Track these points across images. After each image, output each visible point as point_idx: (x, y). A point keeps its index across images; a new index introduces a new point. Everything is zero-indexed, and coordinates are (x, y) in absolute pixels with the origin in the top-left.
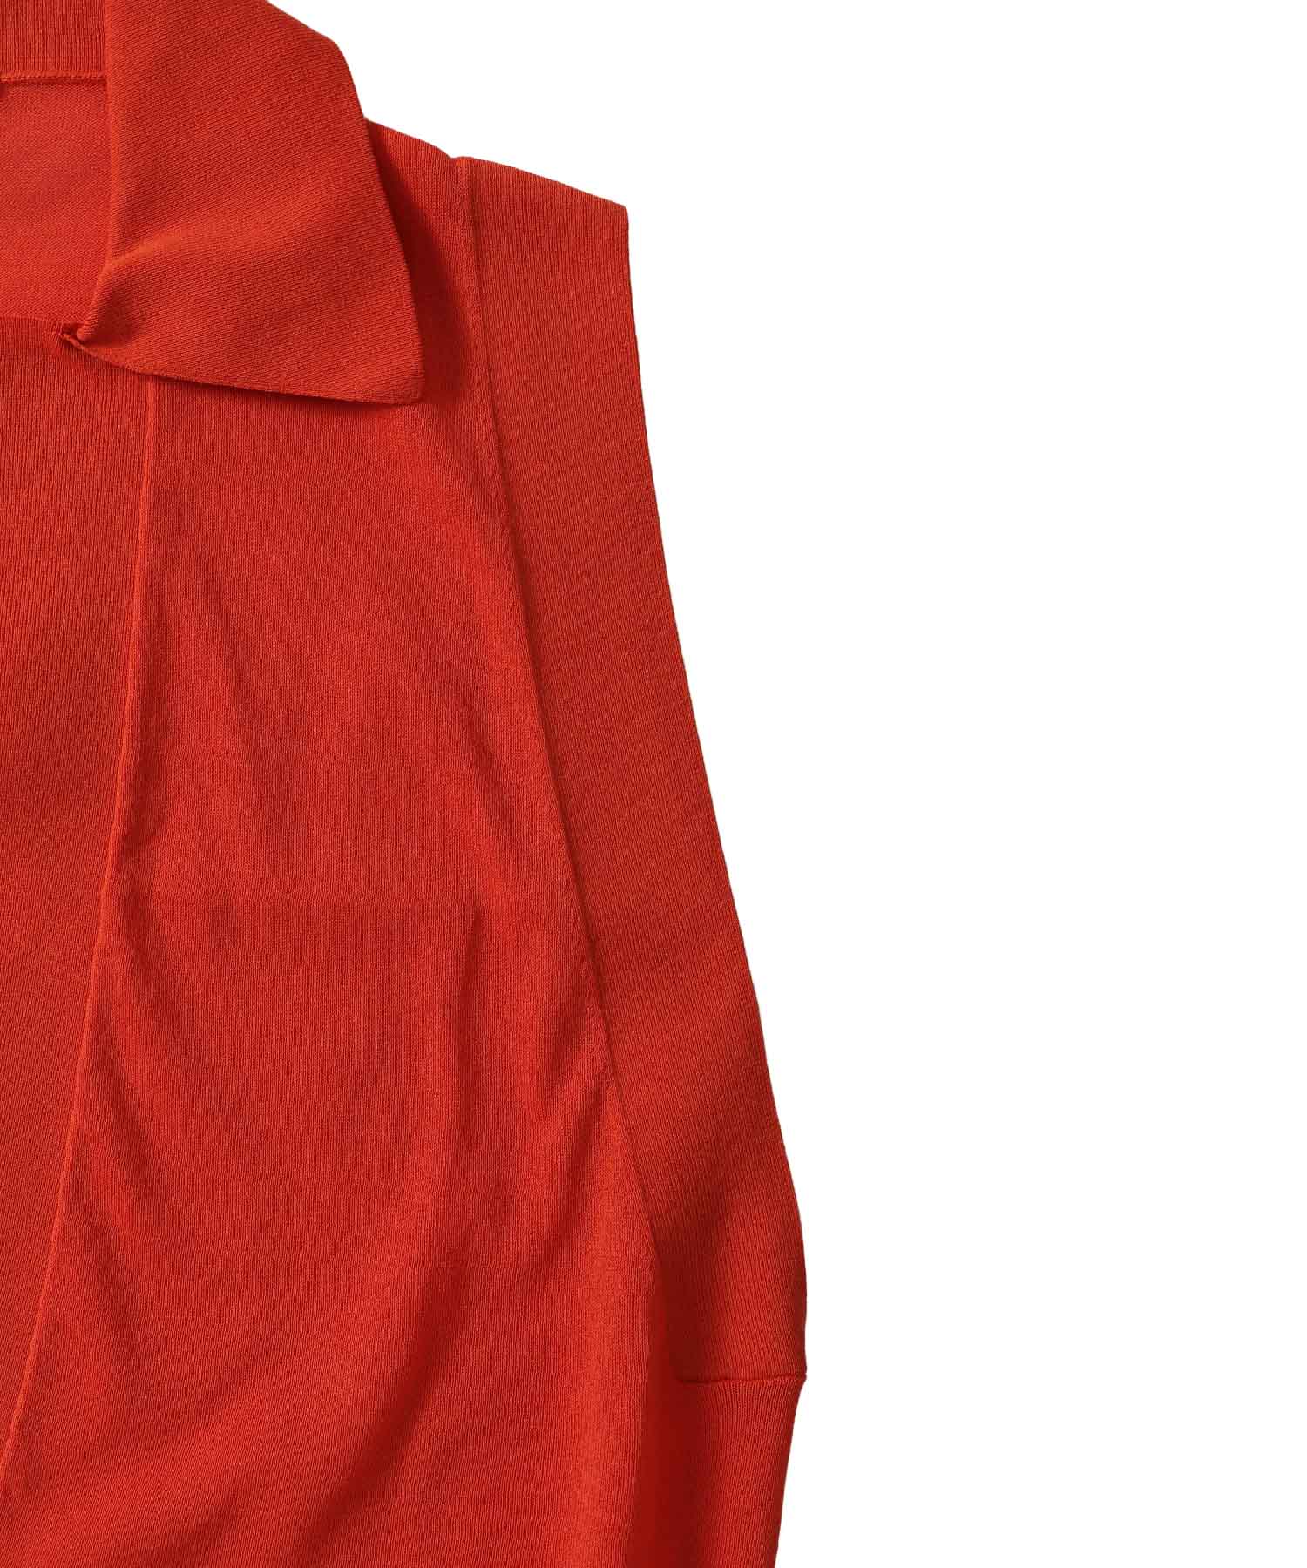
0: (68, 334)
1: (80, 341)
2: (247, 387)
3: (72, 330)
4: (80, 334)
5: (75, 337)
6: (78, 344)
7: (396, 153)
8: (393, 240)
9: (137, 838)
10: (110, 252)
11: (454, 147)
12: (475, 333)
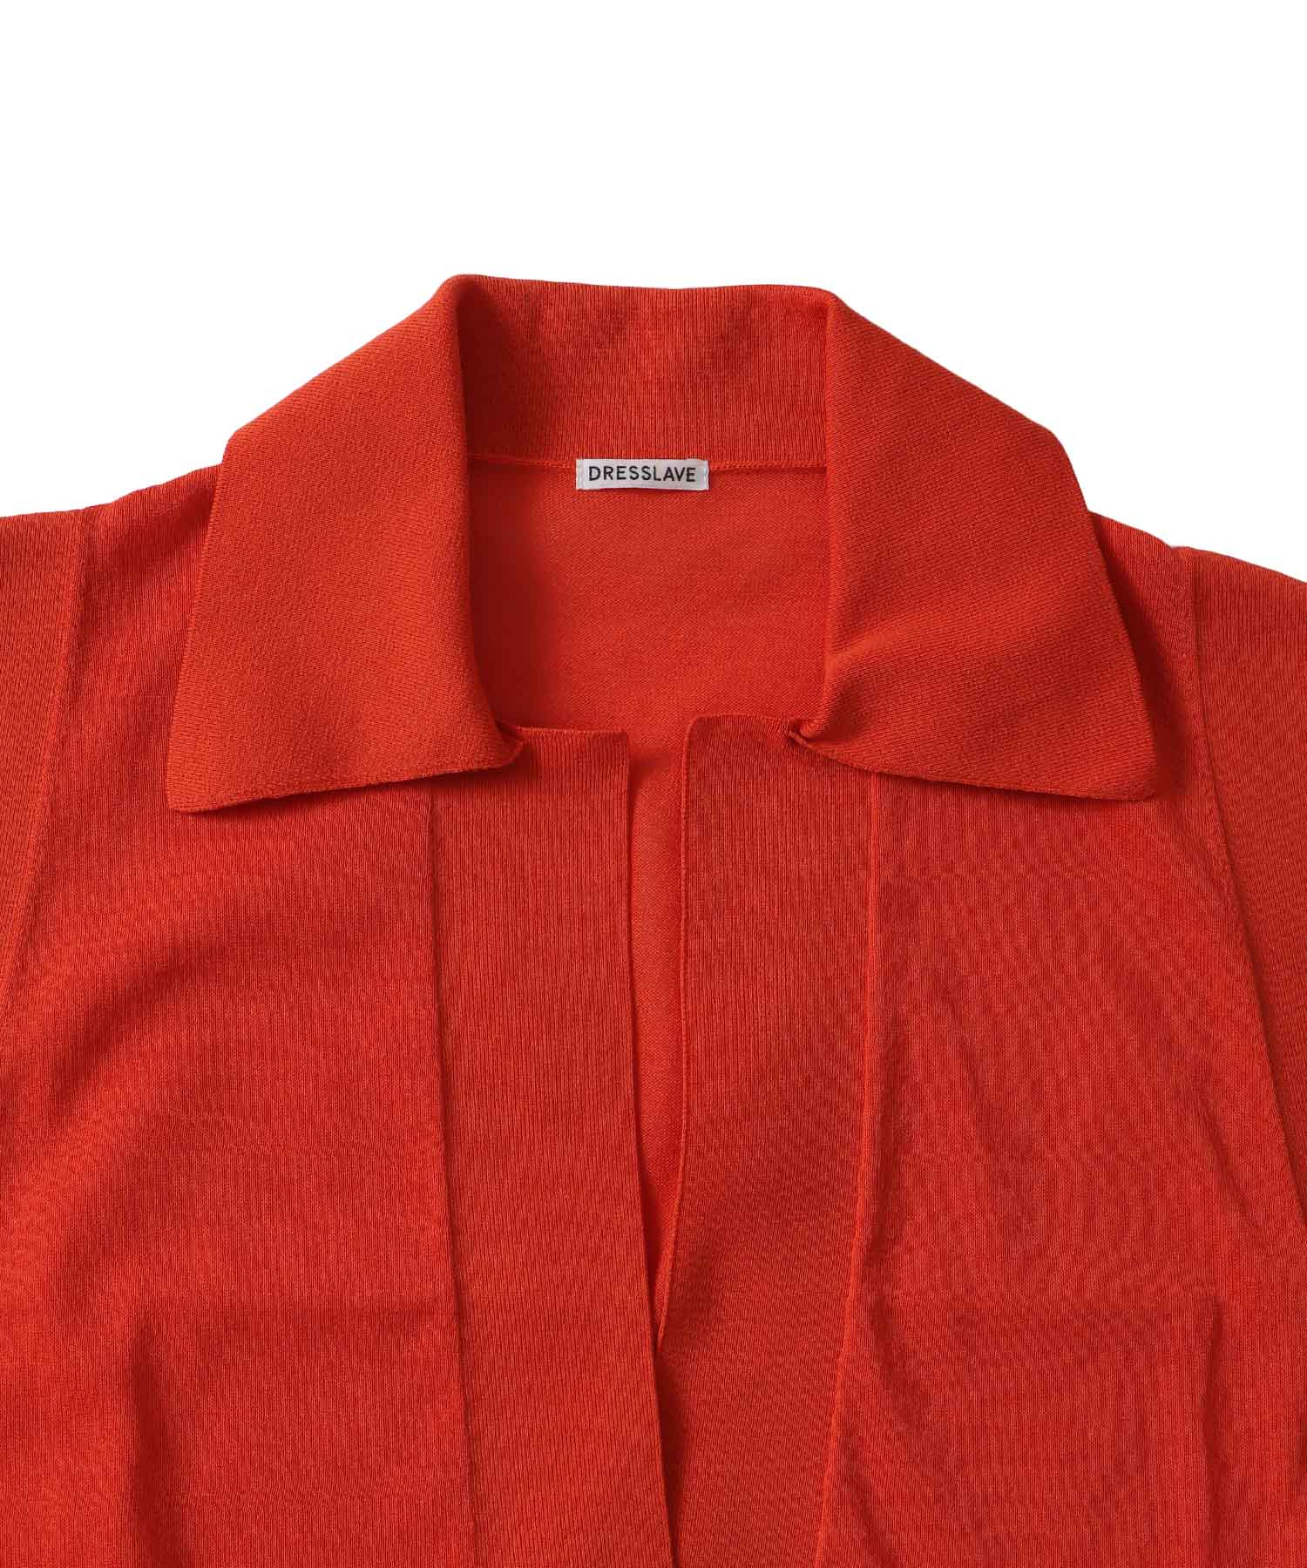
0: (793, 731)
1: (805, 739)
2: (978, 783)
3: (796, 727)
4: (806, 731)
5: (799, 733)
6: (805, 742)
7: (1116, 543)
8: (1122, 633)
9: (879, 1251)
10: (829, 646)
11: (1173, 537)
12: (1196, 726)
